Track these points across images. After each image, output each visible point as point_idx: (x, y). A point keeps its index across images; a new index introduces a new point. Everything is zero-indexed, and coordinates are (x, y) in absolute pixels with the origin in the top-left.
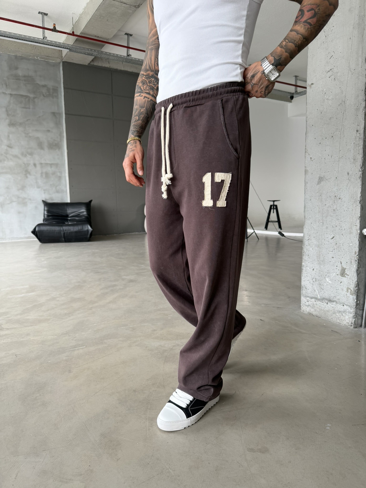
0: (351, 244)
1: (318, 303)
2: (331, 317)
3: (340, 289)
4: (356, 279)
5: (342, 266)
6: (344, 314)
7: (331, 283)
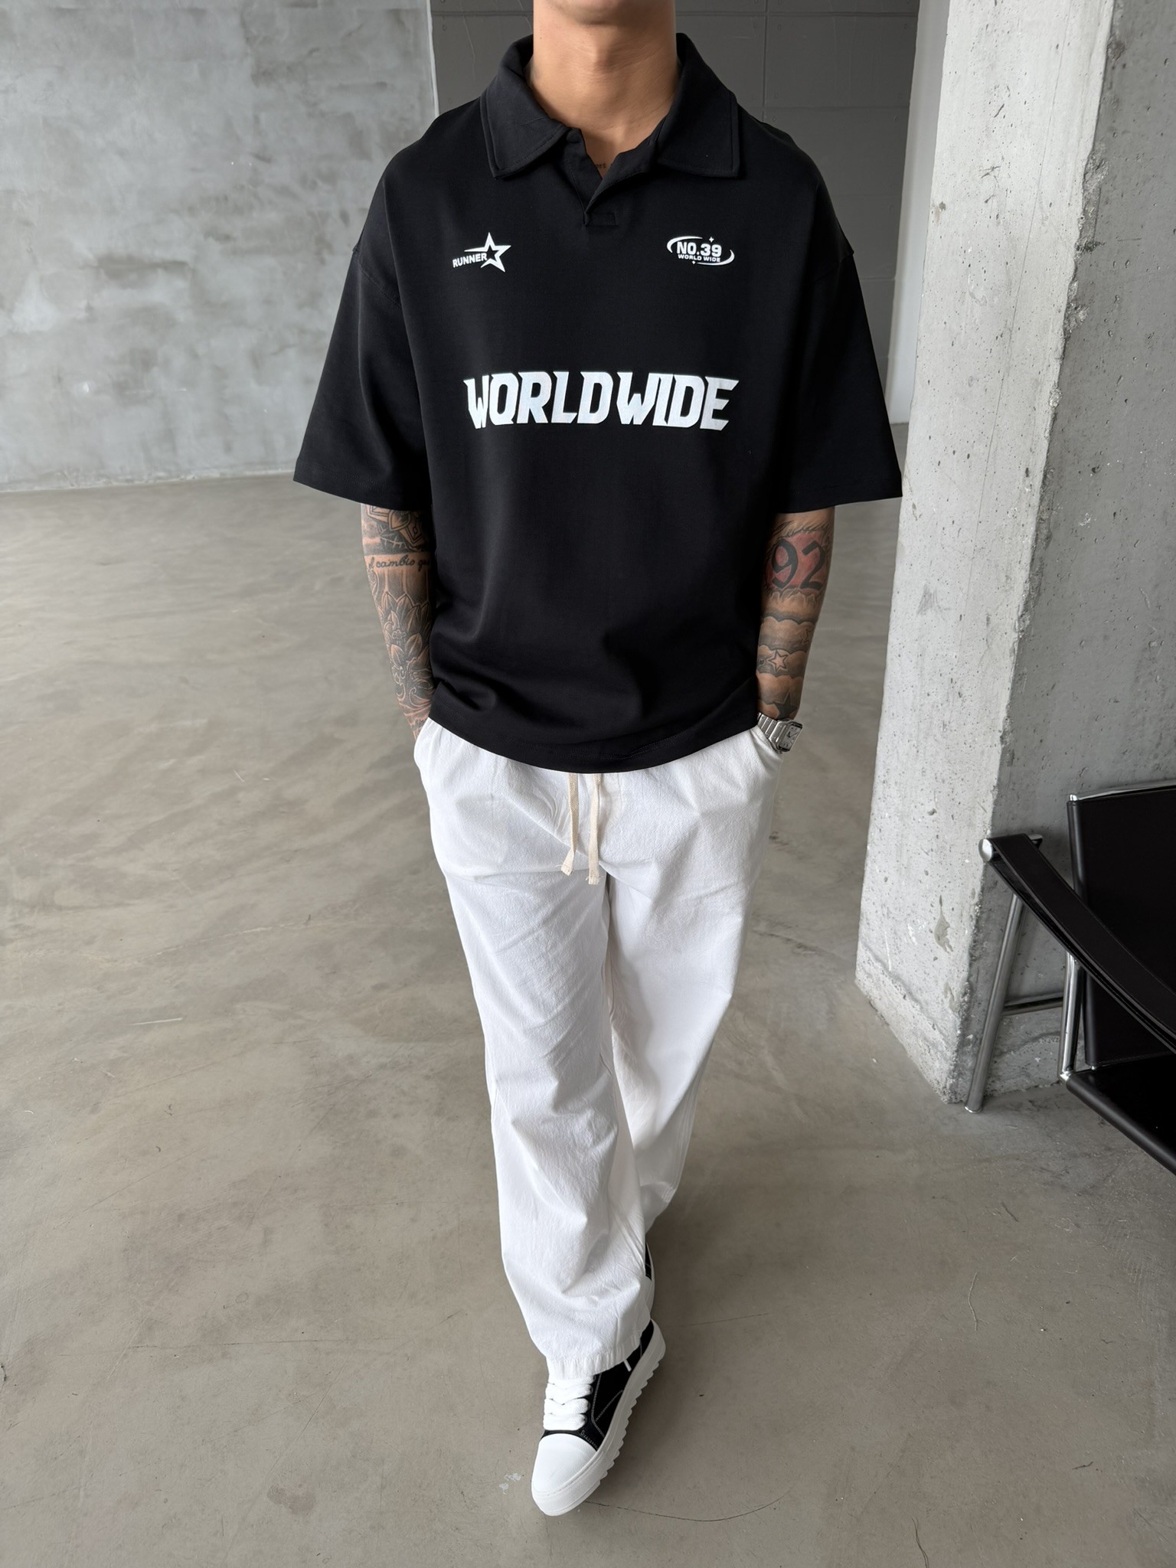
0: (967, 861)
1: (888, 981)
2: (908, 1040)
3: (931, 975)
4: (965, 974)
5: (942, 912)
6: (932, 1051)
7: (916, 944)
